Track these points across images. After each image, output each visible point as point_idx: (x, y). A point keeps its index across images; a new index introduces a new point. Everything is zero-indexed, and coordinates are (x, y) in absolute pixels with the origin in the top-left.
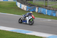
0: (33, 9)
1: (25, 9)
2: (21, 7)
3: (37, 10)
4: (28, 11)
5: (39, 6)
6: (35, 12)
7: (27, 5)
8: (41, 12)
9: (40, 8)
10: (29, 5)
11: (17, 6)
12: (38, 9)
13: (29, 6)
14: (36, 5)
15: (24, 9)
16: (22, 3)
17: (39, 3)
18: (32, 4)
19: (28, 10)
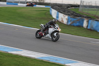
0: (79, 23)
1: (65, 22)
2: (58, 17)
3: (85, 24)
4: (70, 25)
5: (89, 18)
6: (83, 27)
7: (69, 15)
8: (92, 27)
9: (91, 21)
10: (72, 14)
11: (51, 15)
12: (88, 22)
13: (72, 16)
14: (85, 16)
15: (63, 21)
16: (59, 11)
17: (89, 12)
18: (77, 12)
19: (69, 23)
